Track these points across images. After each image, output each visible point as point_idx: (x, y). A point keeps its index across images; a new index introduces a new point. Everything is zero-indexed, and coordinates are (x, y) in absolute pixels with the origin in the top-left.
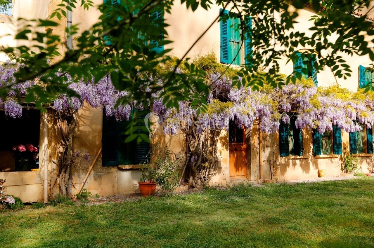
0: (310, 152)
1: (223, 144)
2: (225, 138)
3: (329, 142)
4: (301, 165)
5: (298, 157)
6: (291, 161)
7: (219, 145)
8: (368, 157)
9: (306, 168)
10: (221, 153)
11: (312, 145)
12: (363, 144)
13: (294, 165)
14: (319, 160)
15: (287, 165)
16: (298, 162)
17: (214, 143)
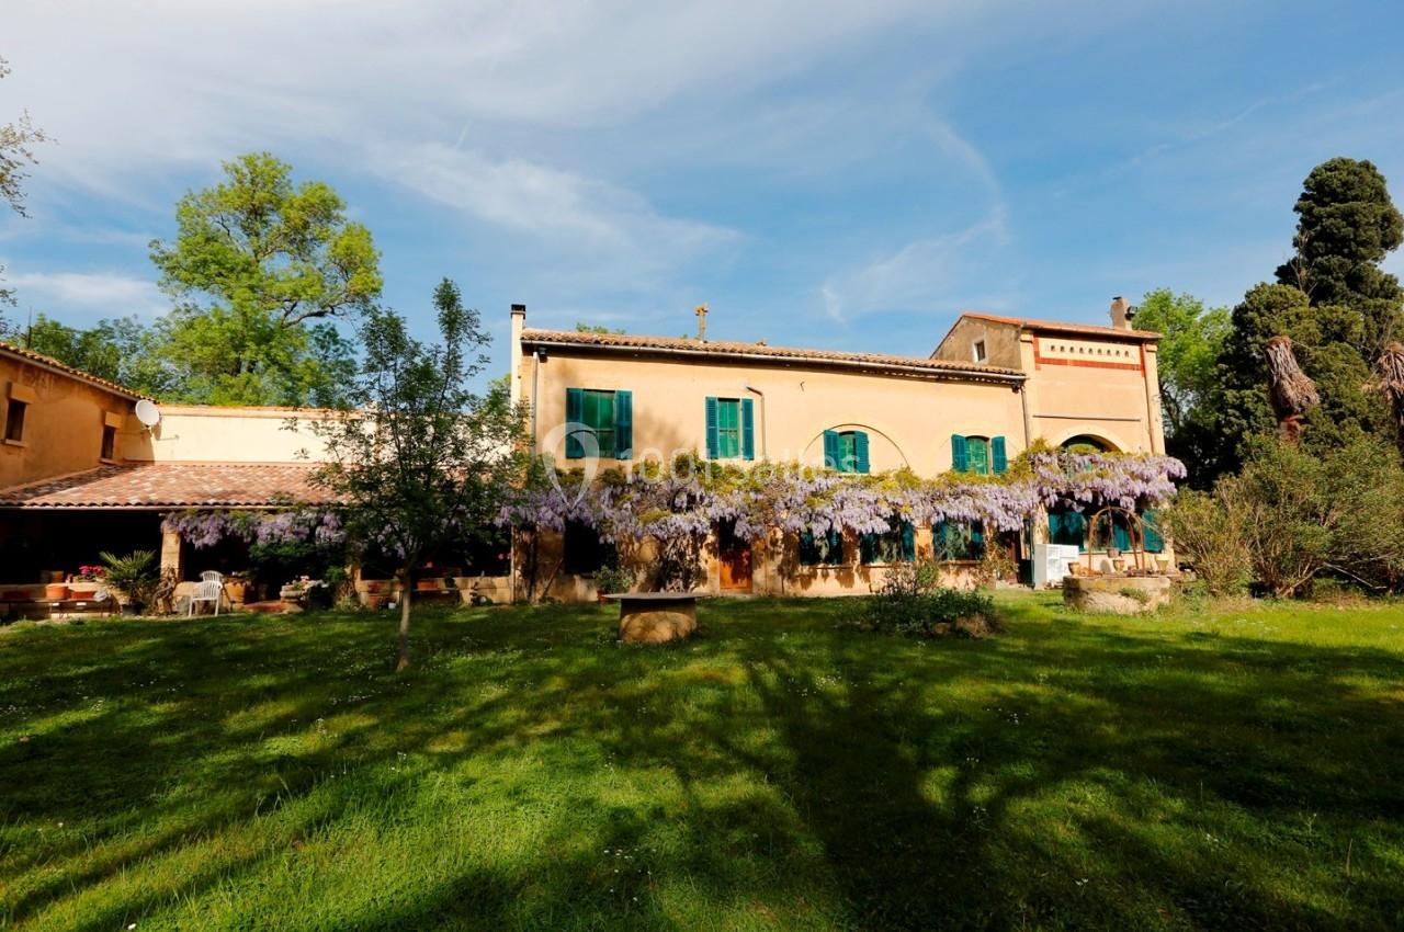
0: (854, 559)
1: (710, 552)
2: (713, 544)
3: (895, 546)
4: (838, 577)
5: (831, 566)
6: (819, 571)
7: (704, 553)
8: (974, 566)
9: (846, 579)
10: (706, 561)
11: (858, 551)
12: (966, 546)
13: (825, 576)
14: (872, 570)
15: (814, 575)
16: (832, 572)
17: (696, 551)
